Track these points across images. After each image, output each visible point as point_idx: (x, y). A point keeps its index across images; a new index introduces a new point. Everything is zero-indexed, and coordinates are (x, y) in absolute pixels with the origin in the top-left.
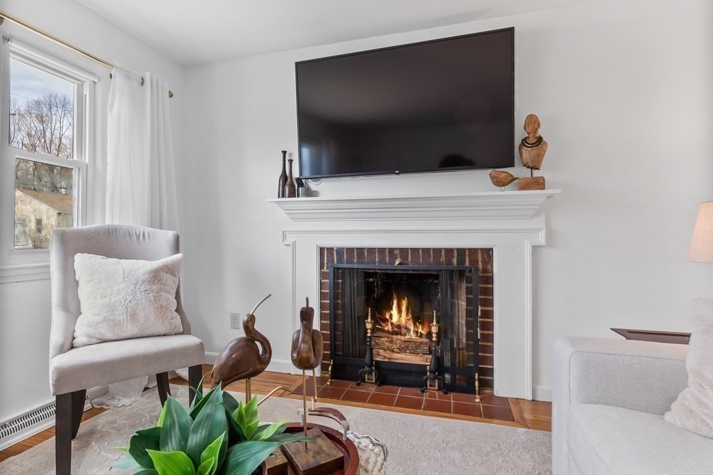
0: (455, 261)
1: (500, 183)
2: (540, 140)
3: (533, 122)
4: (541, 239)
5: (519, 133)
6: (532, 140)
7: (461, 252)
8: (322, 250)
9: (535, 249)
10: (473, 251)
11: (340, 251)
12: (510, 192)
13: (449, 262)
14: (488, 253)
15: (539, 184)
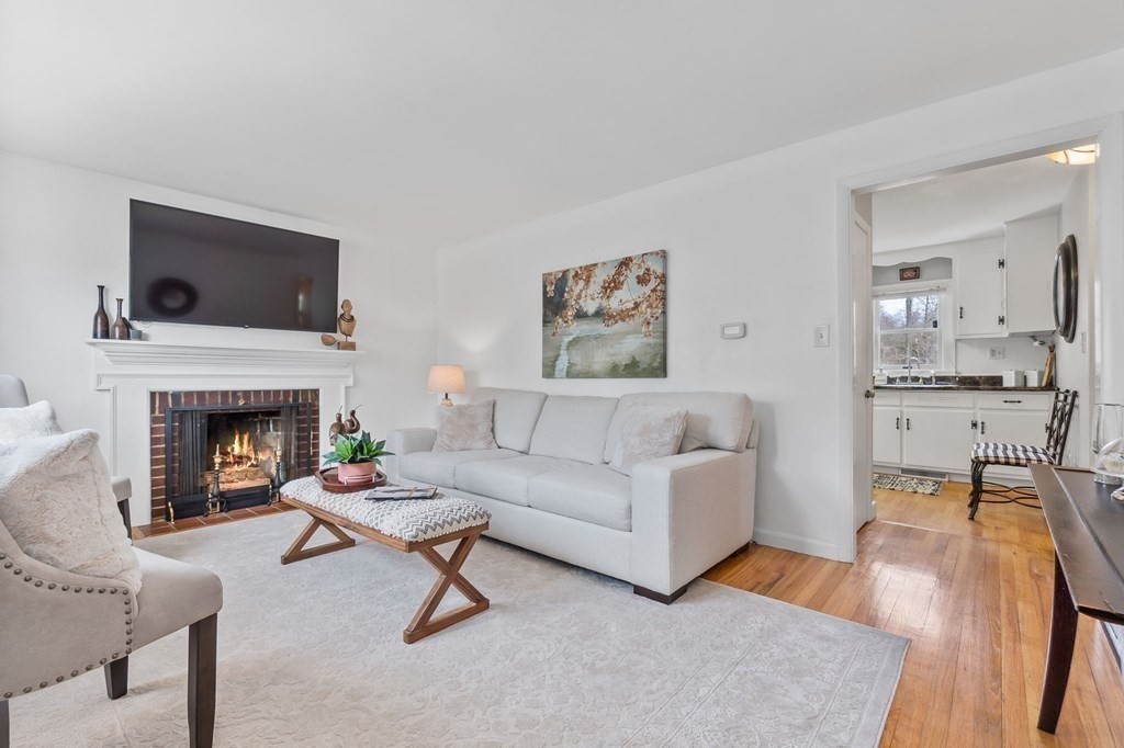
0: (291, 400)
1: (327, 343)
2: (352, 317)
3: (346, 302)
4: (351, 382)
5: (340, 311)
6: (347, 317)
7: (296, 392)
8: (153, 394)
9: (347, 388)
10: (305, 392)
11: (176, 396)
12: (333, 351)
13: (286, 399)
14: (315, 392)
15: (352, 346)
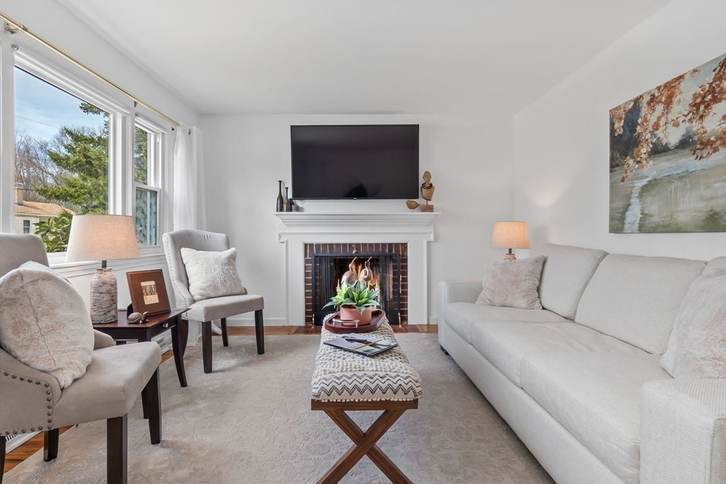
0: (387, 250)
1: (411, 207)
2: (431, 185)
3: (427, 175)
4: (432, 238)
5: (421, 181)
6: (427, 185)
7: (391, 245)
8: (306, 245)
9: (429, 243)
10: (397, 245)
11: (318, 246)
12: (417, 213)
13: (384, 251)
14: (405, 245)
15: (430, 209)
